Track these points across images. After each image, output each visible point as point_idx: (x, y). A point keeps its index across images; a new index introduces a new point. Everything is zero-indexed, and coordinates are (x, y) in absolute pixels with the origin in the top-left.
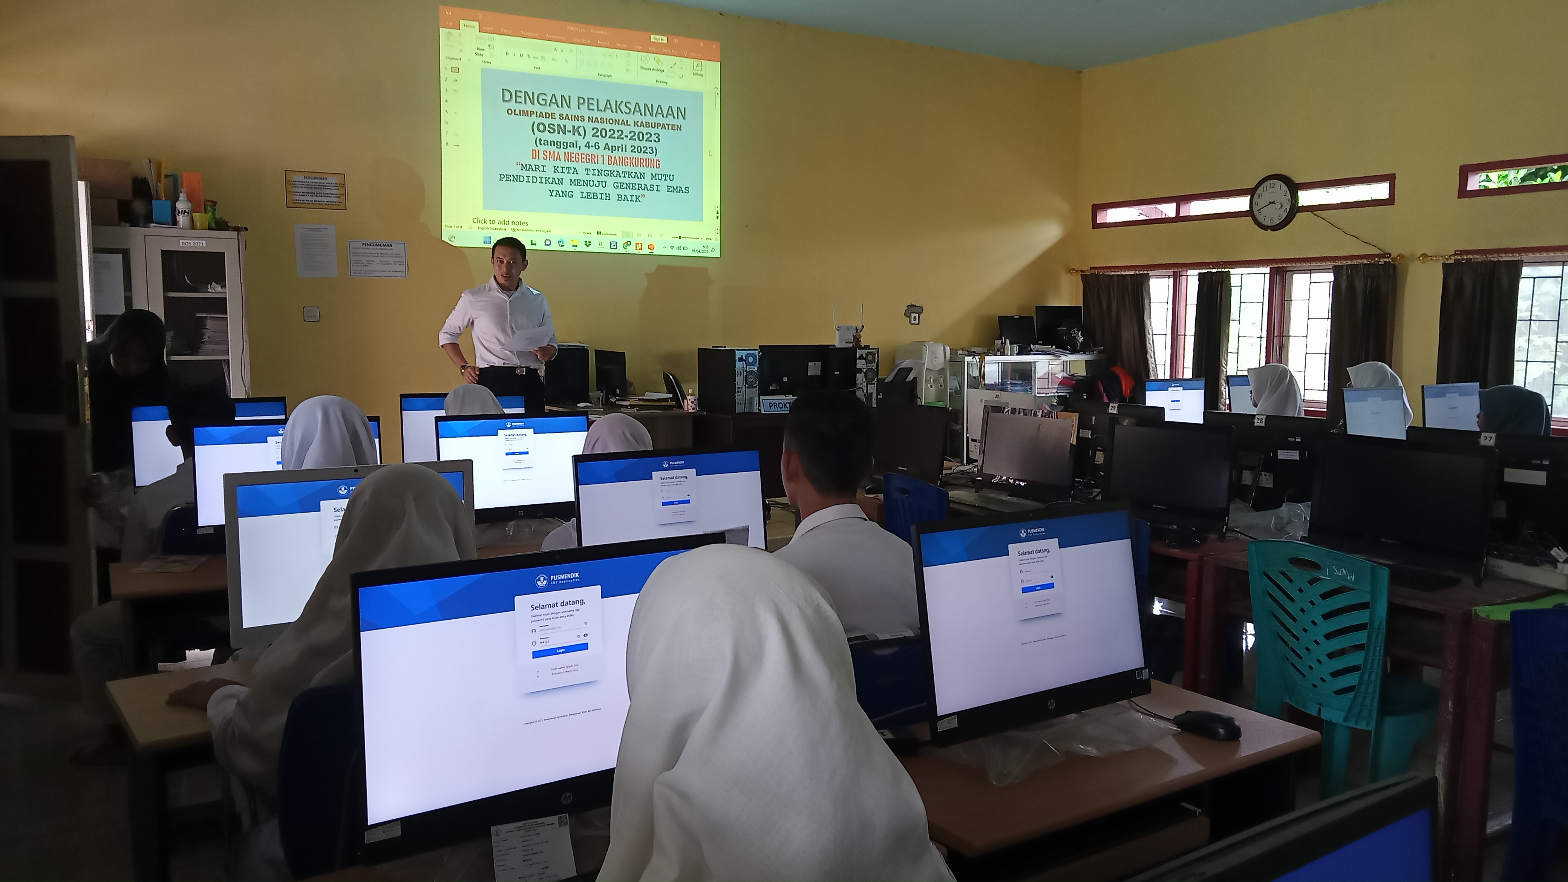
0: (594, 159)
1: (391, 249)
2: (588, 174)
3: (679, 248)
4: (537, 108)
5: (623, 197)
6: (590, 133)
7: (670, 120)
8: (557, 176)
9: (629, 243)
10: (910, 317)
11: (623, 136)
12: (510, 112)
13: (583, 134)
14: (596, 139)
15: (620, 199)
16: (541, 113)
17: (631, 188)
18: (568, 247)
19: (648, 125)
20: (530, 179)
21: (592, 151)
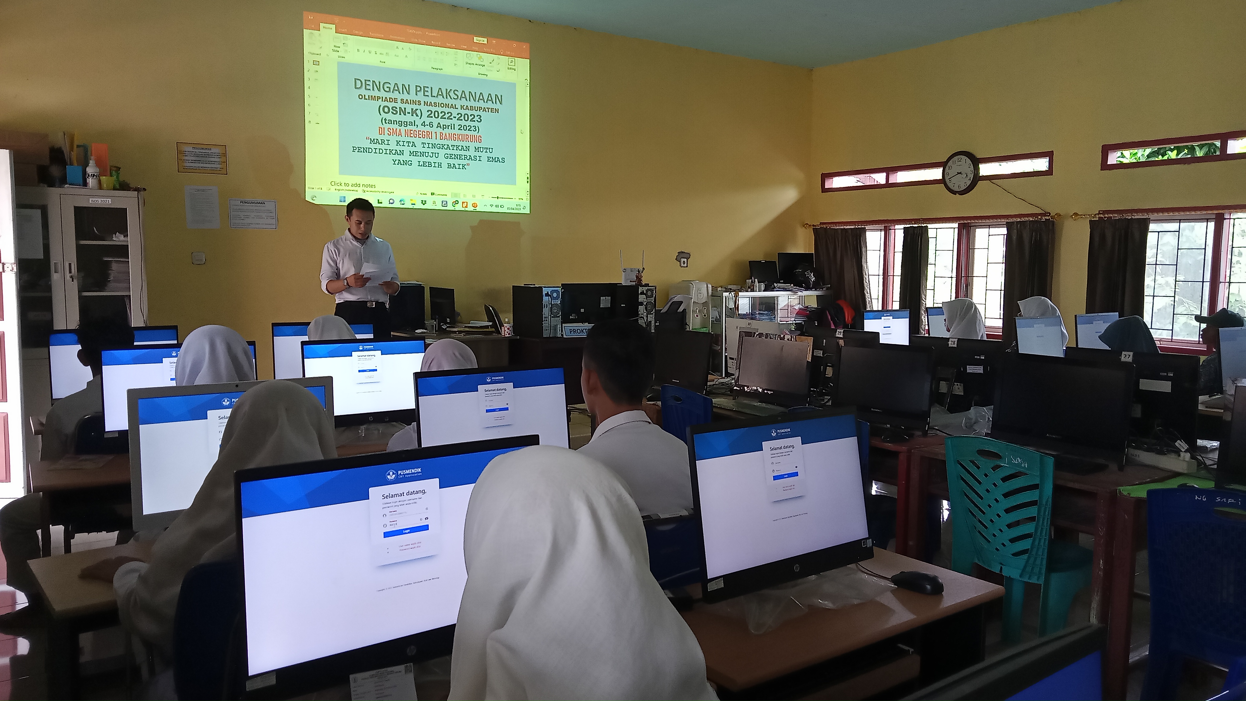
0: (428, 135)
1: (264, 206)
2: (424, 147)
3: (497, 206)
4: (382, 94)
5: (452, 166)
6: (425, 114)
7: (490, 105)
8: (399, 148)
9: (456, 202)
10: (680, 262)
11: (452, 117)
12: (361, 97)
13: (419, 115)
14: (430, 120)
15: (449, 166)
16: (386, 98)
17: (459, 158)
18: (408, 205)
19: (472, 108)
20: (377, 151)
21: (427, 128)
